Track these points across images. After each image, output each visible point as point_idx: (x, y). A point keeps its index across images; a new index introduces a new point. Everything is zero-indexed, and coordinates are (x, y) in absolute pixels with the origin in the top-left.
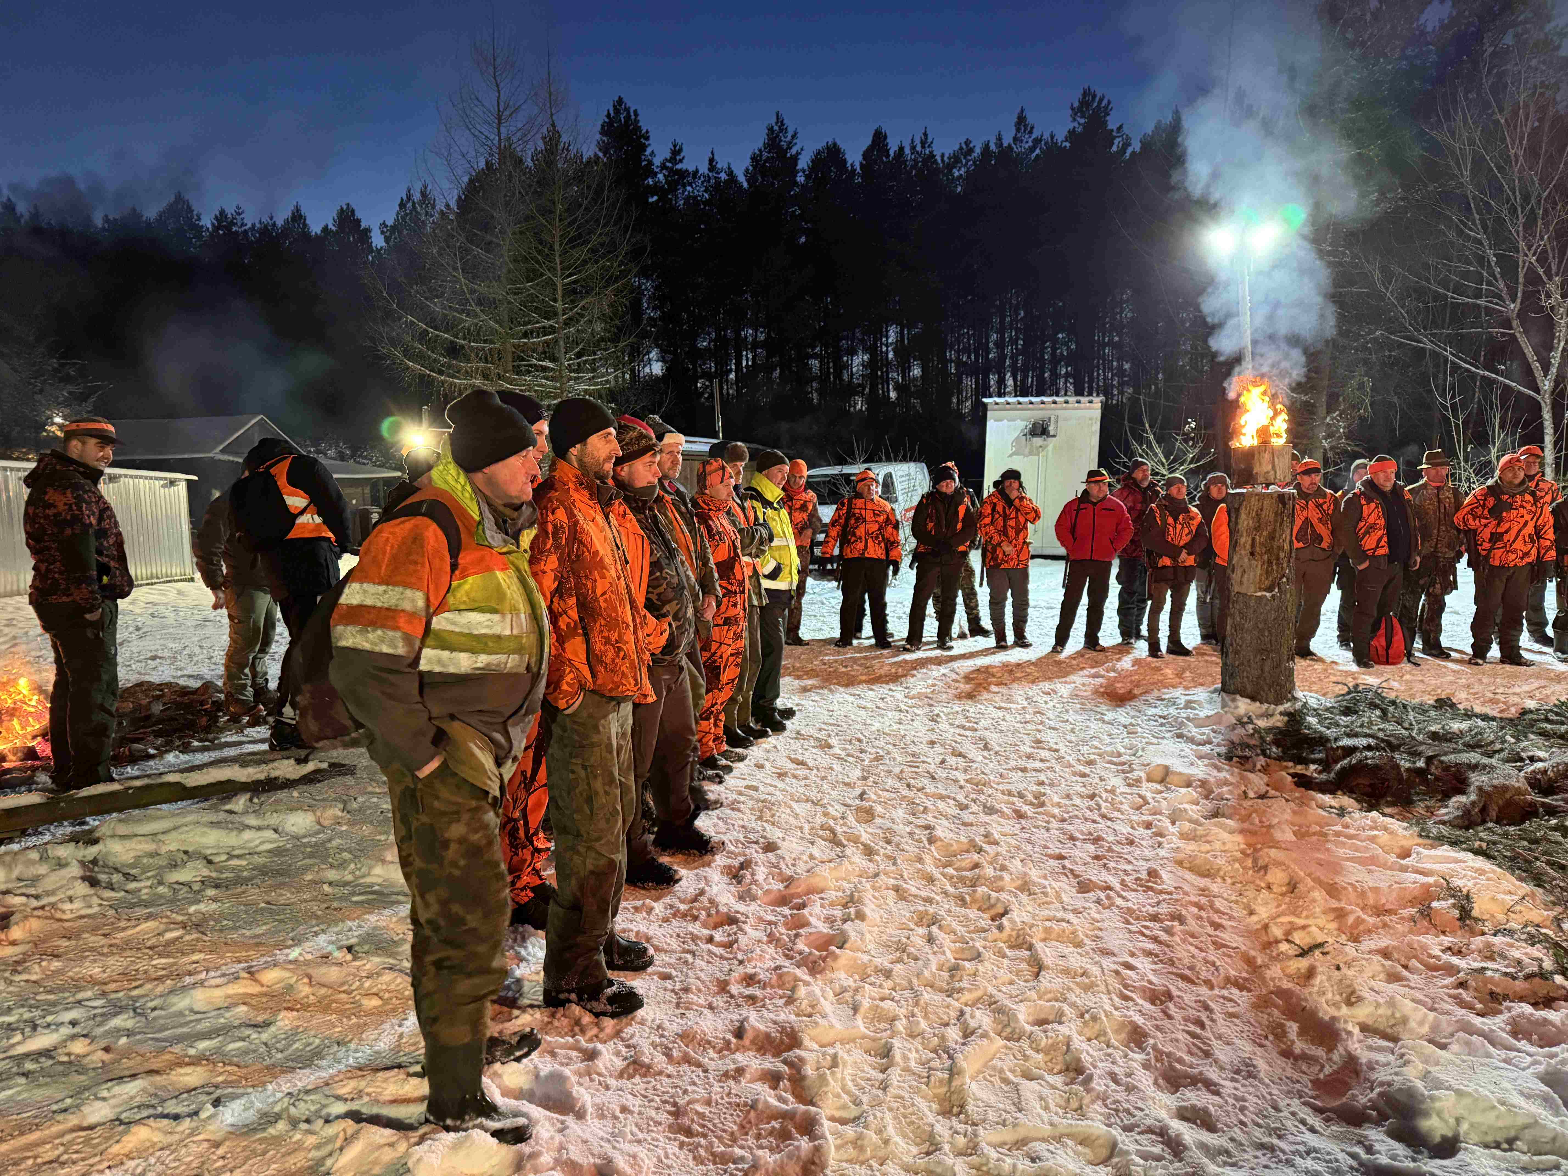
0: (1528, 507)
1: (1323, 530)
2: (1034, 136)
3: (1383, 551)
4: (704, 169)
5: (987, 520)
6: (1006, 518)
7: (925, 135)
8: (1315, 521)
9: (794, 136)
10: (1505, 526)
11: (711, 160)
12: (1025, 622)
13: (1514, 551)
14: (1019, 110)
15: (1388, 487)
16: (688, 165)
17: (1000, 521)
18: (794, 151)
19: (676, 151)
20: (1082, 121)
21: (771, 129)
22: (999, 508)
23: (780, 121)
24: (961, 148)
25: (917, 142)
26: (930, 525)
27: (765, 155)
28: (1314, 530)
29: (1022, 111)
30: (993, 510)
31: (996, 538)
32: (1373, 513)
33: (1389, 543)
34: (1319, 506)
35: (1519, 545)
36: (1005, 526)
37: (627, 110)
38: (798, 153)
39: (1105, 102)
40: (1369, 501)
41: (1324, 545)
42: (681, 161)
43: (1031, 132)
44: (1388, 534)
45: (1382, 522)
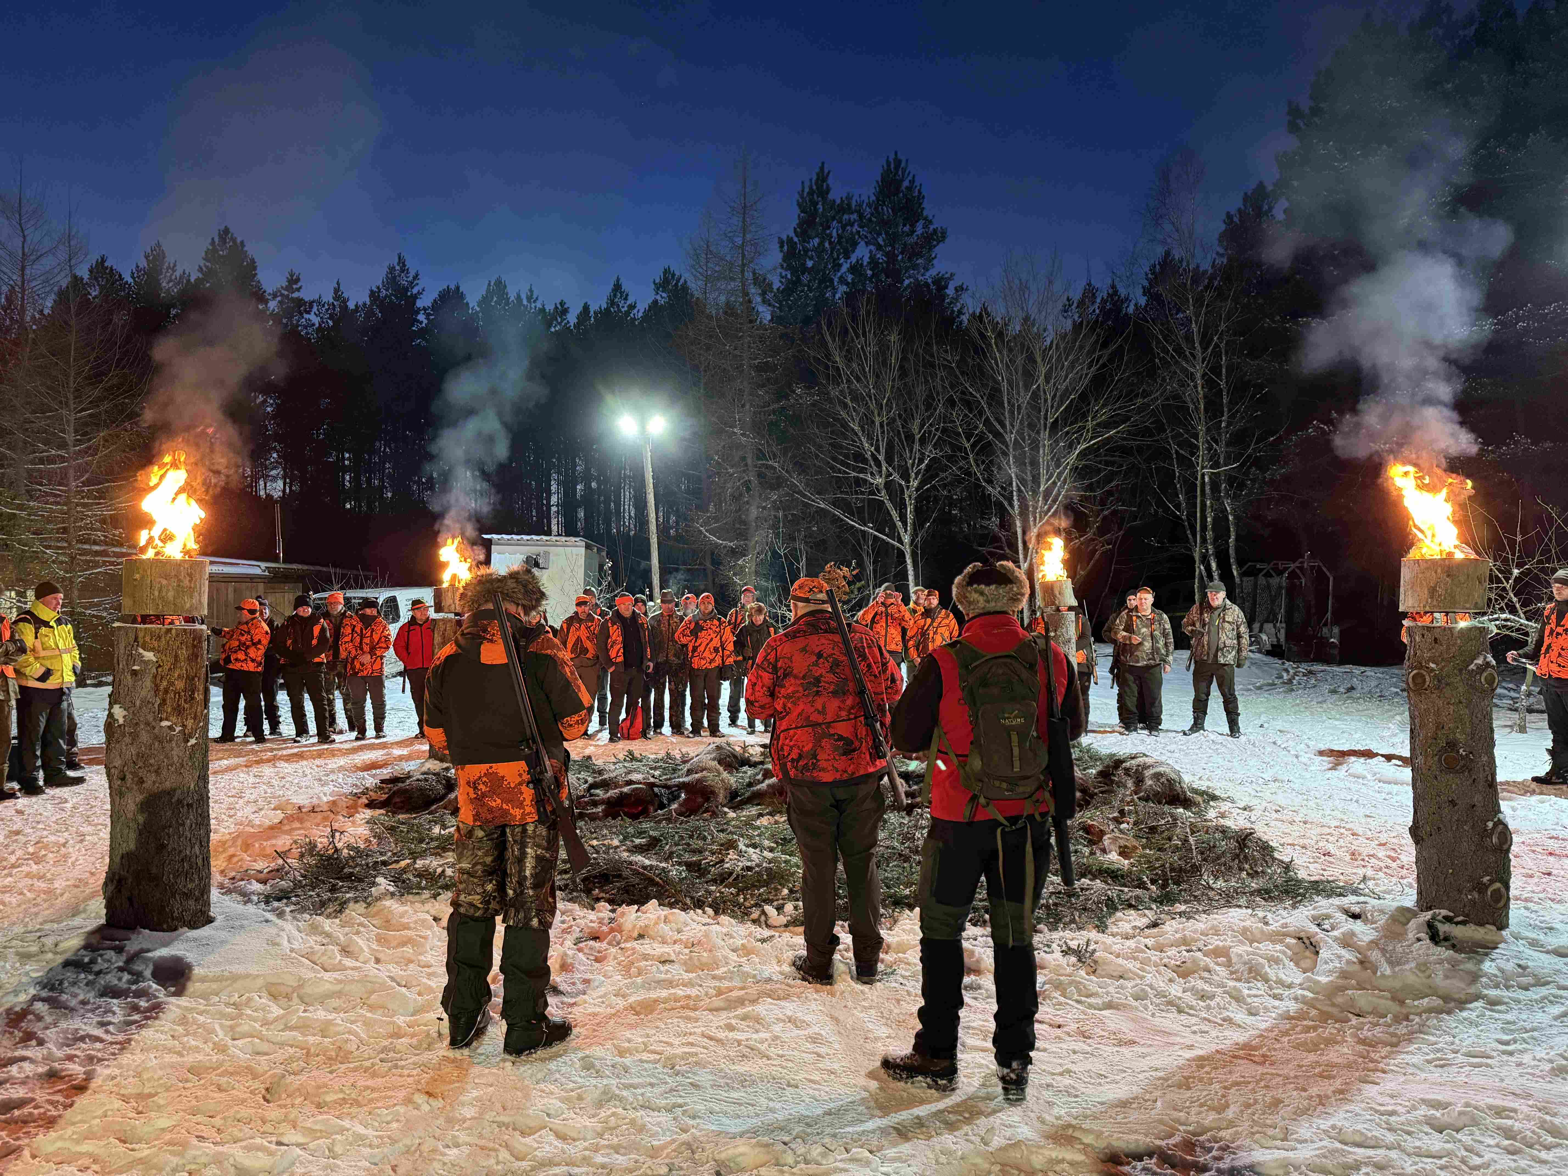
0: (714, 628)
1: (588, 644)
2: (629, 302)
3: (620, 659)
4: (328, 297)
5: (347, 639)
6: (362, 636)
7: (531, 291)
8: (584, 638)
9: (416, 277)
10: (699, 641)
11: (336, 291)
12: (384, 718)
13: (704, 659)
14: (615, 278)
15: (627, 614)
16: (307, 294)
17: (358, 639)
18: (415, 291)
19: (293, 281)
20: (664, 295)
21: (392, 269)
22: (358, 629)
23: (402, 262)
24: (556, 308)
25: (524, 297)
26: (289, 642)
27: (384, 293)
28: (582, 645)
29: (618, 280)
30: (353, 630)
31: (354, 652)
32: (616, 633)
33: (624, 653)
34: (588, 628)
35: (707, 654)
36: (361, 643)
37: (234, 240)
38: (419, 293)
39: (682, 281)
40: (613, 624)
41: (589, 655)
42: (298, 290)
43: (626, 299)
44: (624, 648)
45: (620, 639)
